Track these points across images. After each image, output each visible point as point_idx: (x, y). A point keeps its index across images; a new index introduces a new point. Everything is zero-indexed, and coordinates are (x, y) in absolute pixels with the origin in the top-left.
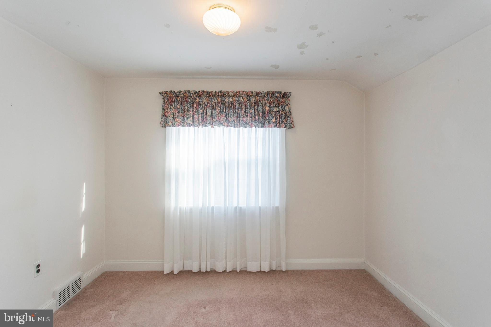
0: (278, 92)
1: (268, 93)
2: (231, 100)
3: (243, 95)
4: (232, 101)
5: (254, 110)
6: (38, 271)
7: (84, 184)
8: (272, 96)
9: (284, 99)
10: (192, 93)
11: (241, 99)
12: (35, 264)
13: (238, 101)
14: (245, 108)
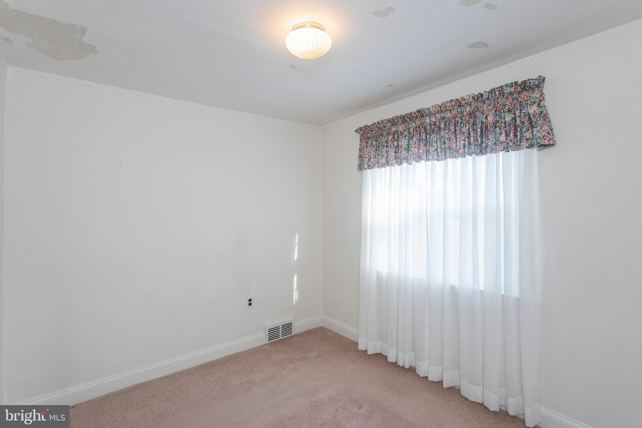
0: (512, 83)
1: (492, 91)
2: (433, 119)
3: (451, 107)
4: (435, 120)
5: (467, 127)
6: (250, 304)
7: (297, 235)
8: (502, 94)
9: (525, 93)
10: (387, 122)
11: (448, 113)
12: (247, 297)
13: (443, 118)
14: (454, 127)
